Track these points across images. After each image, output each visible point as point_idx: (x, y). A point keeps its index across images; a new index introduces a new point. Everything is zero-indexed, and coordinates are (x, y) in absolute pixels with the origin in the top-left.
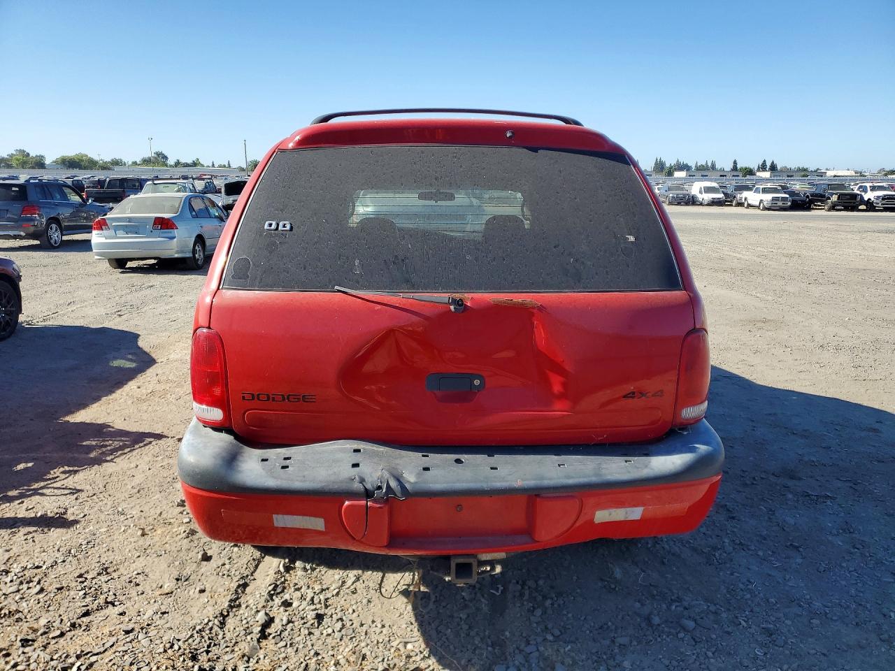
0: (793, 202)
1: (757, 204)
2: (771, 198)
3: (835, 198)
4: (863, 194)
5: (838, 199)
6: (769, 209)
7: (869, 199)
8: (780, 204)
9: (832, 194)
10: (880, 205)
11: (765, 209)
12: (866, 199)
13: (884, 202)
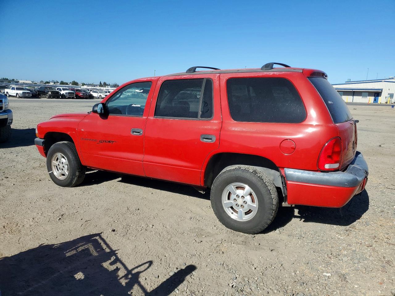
0: (32, 94)
1: (15, 95)
2: (22, 92)
3: (50, 93)
4: (60, 91)
5: (51, 93)
6: (21, 97)
7: (63, 94)
8: (27, 95)
9: (49, 91)
10: (68, 96)
11: (20, 97)
12: (62, 94)
13: (69, 95)
